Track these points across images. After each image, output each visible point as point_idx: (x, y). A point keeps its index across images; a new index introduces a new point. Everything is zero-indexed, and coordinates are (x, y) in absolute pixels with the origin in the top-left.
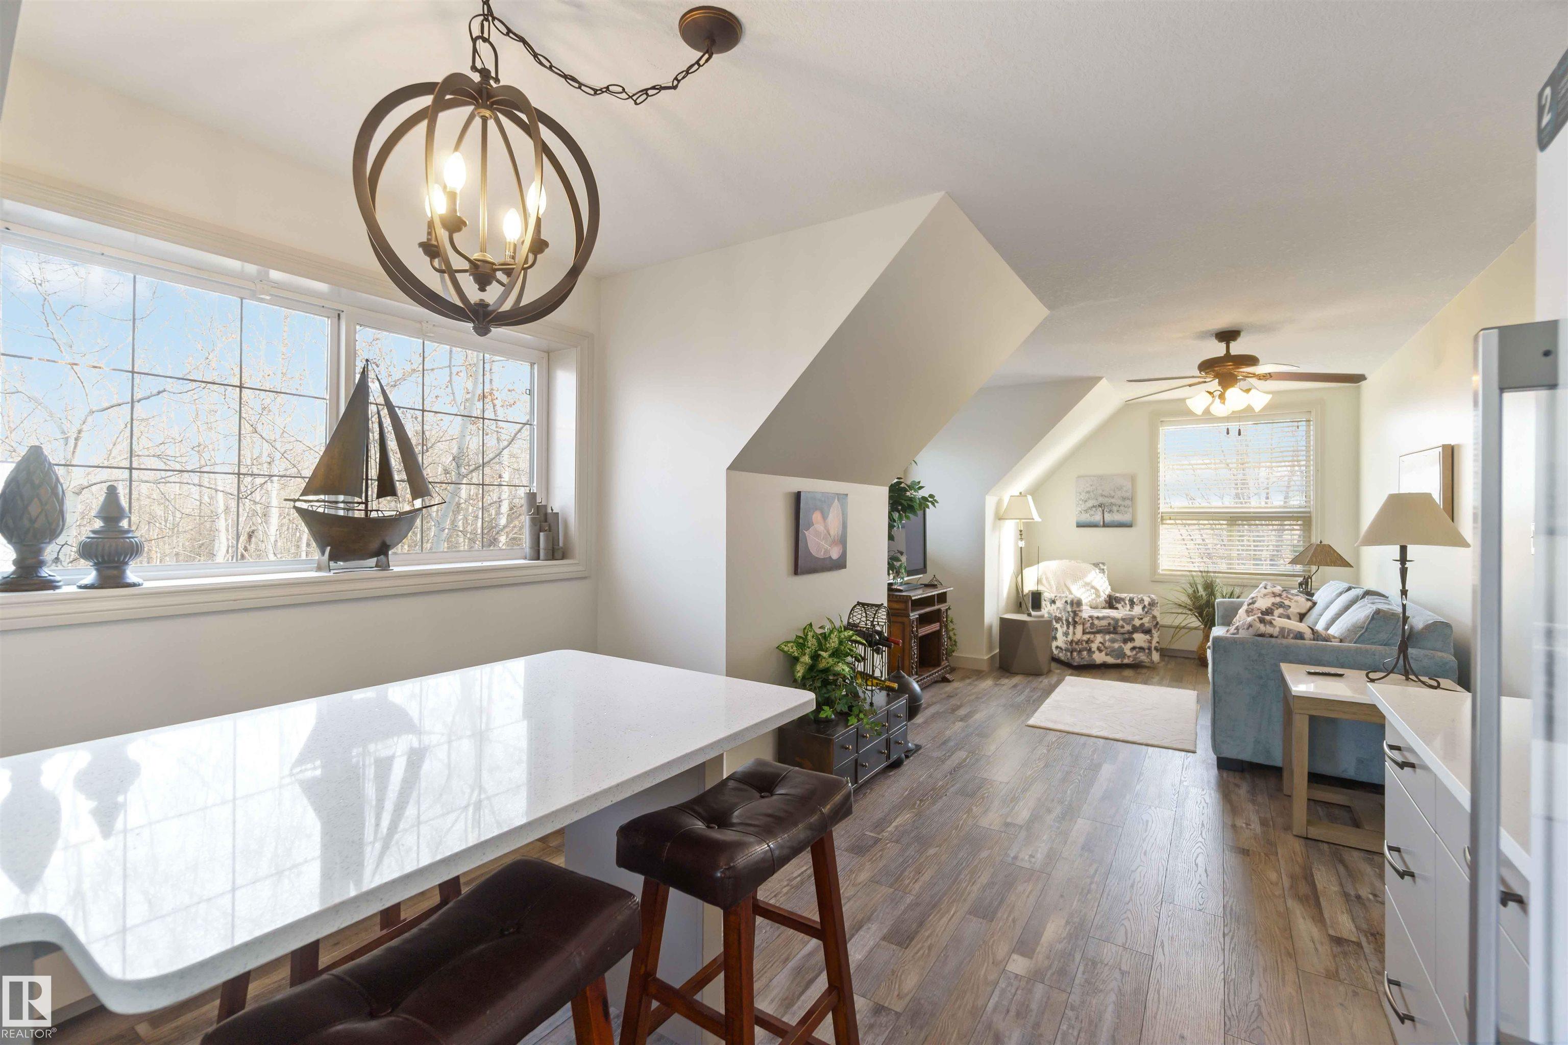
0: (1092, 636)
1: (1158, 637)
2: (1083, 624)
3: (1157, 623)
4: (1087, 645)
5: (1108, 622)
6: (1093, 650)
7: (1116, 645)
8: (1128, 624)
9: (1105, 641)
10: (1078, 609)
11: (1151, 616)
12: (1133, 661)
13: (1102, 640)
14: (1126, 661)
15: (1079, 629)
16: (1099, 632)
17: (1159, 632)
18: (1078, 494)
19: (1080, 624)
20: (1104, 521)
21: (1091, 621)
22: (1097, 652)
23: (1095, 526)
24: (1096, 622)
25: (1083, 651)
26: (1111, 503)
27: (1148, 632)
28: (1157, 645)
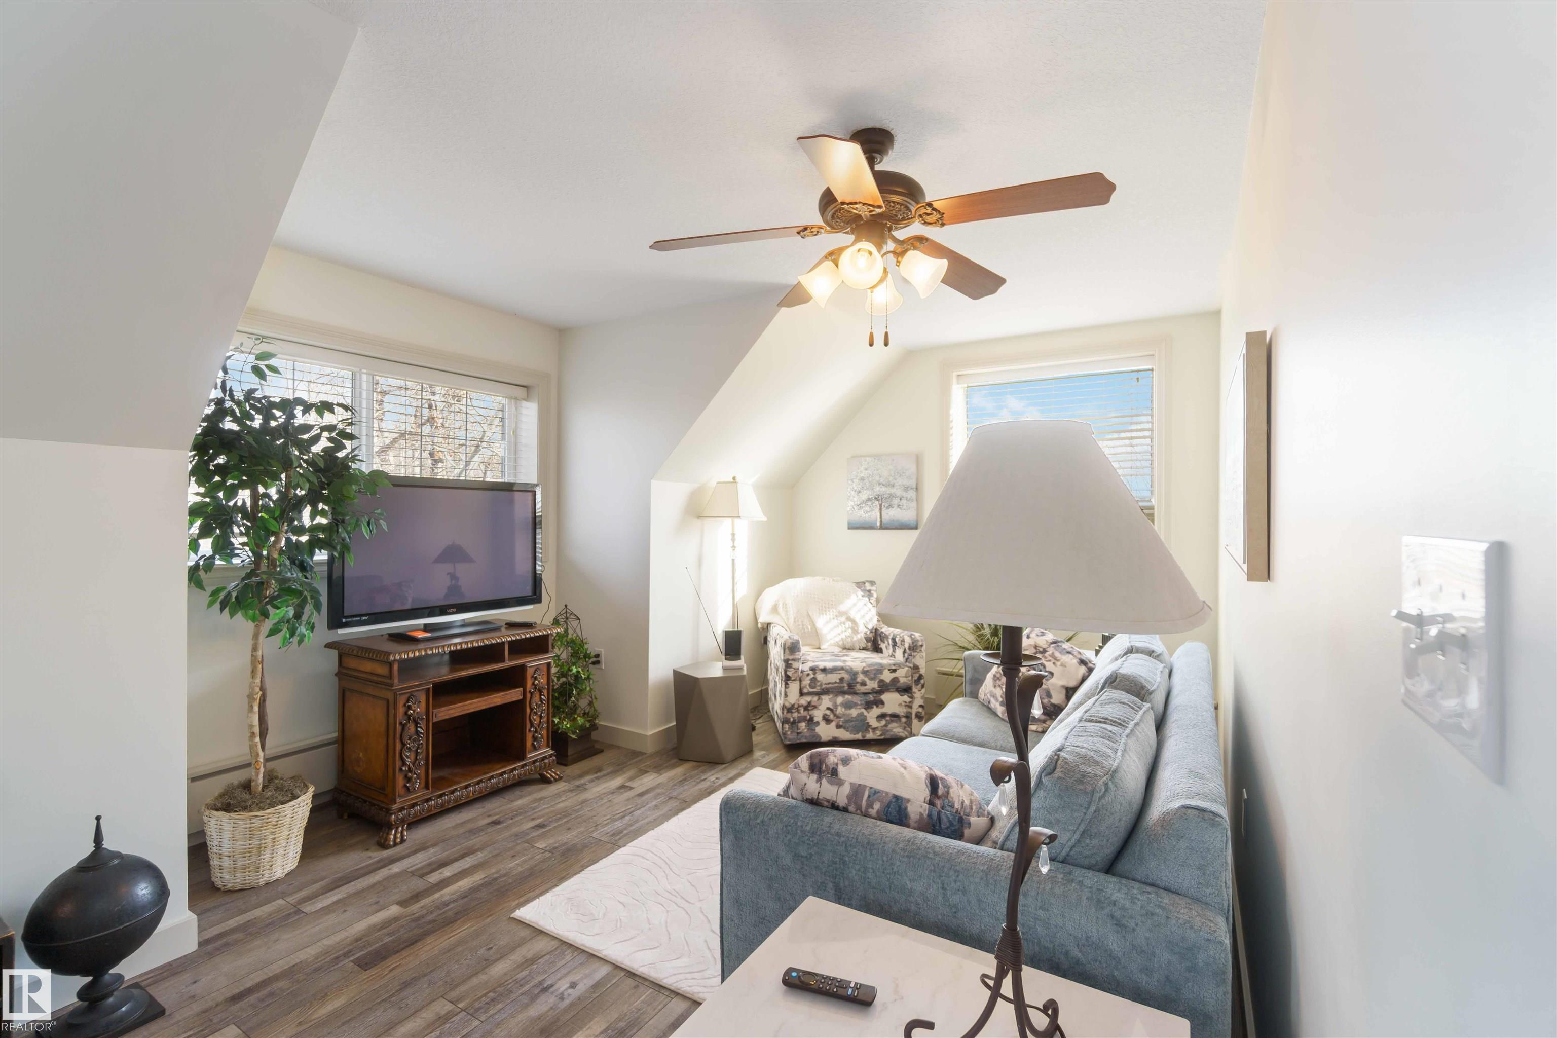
0: (816, 698)
1: (922, 698)
2: (800, 681)
3: (921, 677)
4: (806, 713)
5: (839, 676)
6: (816, 719)
7: (854, 712)
8: (872, 679)
9: (836, 706)
10: (791, 658)
11: (912, 665)
12: (881, 735)
13: (830, 705)
14: (870, 736)
15: (794, 687)
16: (825, 692)
17: (923, 691)
18: (850, 482)
19: (794, 680)
20: (881, 521)
21: (812, 676)
22: (823, 723)
23: (871, 527)
24: (820, 677)
25: (799, 722)
26: (891, 495)
27: (906, 690)
28: (920, 710)
